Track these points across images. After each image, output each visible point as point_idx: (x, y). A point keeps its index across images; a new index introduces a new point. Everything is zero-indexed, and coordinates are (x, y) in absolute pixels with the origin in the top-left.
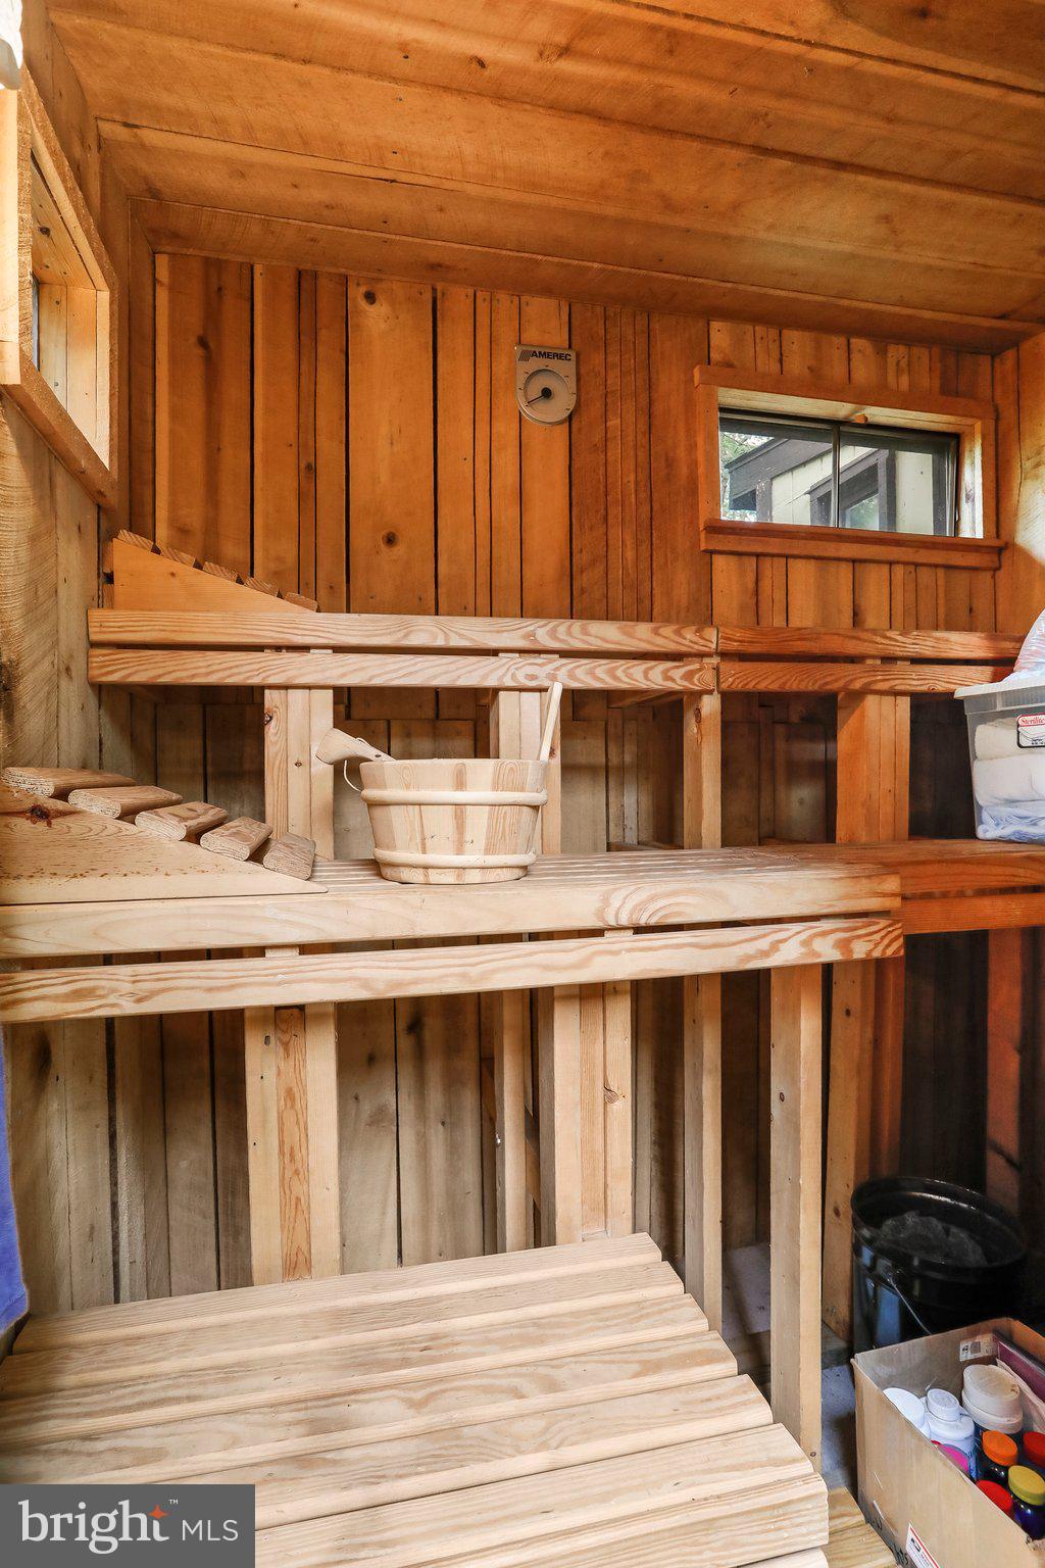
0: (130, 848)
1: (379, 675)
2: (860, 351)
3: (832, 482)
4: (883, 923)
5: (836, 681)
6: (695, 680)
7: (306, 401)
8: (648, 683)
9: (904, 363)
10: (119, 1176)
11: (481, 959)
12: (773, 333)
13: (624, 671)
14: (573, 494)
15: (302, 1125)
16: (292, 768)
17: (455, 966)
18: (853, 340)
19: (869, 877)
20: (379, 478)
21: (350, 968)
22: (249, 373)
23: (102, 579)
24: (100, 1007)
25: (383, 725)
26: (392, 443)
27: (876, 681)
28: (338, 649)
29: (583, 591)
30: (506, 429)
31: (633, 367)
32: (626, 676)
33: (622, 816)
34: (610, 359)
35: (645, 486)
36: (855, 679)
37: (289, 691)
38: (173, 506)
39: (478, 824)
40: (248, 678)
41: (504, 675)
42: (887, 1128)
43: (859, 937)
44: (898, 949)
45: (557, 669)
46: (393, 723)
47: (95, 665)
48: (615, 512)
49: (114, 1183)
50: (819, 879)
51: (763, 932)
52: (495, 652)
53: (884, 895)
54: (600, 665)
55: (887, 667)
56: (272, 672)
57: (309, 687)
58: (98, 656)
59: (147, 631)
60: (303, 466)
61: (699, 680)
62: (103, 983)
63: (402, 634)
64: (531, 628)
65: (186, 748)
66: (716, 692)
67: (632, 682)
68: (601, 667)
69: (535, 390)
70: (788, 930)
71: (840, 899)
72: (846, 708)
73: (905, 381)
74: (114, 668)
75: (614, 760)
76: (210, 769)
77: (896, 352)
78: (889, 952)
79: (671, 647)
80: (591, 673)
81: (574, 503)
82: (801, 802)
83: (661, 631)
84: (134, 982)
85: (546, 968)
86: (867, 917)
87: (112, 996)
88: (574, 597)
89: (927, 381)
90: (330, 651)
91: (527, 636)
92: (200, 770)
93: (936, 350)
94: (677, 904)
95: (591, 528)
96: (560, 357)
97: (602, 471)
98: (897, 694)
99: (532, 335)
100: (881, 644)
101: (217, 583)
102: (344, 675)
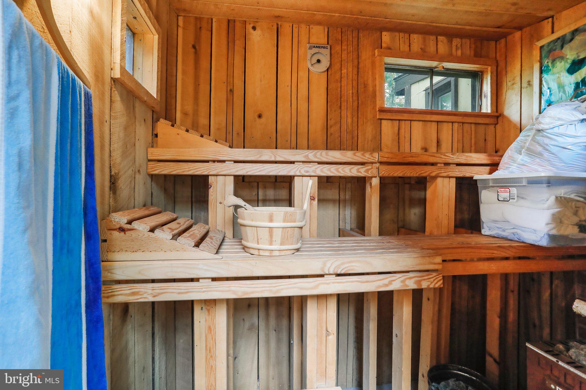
0: (152, 242)
1: (250, 171)
2: (441, 41)
3: (430, 88)
4: (434, 274)
5: (425, 172)
6: (369, 173)
7: (230, 66)
8: (352, 174)
9: (459, 45)
10: (155, 348)
11: (277, 285)
12: (407, 35)
13: (342, 169)
14: (328, 98)
15: (214, 340)
16: (218, 204)
17: (267, 287)
18: (439, 37)
19: (429, 257)
20: (256, 94)
21: (229, 287)
22: (210, 57)
23: (154, 136)
24: (141, 298)
25: (256, 184)
26: (261, 81)
27: (441, 173)
28: (236, 162)
29: (331, 134)
30: (303, 75)
31: (352, 50)
32: (343, 171)
33: (345, 219)
34: (343, 47)
35: (356, 95)
36: (433, 172)
37: (218, 176)
38: (182, 105)
39: (278, 235)
40: (203, 172)
41: (297, 170)
42: (443, 345)
43: (424, 280)
44: (441, 285)
45: (316, 168)
46: (260, 183)
47: (150, 168)
48: (344, 104)
49: (153, 350)
50: (409, 257)
51: (386, 277)
52: (293, 162)
53: (435, 264)
54: (333, 167)
55: (446, 167)
56: (211, 170)
57: (225, 175)
58: (150, 165)
59: (168, 156)
60: (228, 90)
61: (371, 173)
62: (141, 290)
63: (259, 156)
64: (307, 153)
65: (185, 192)
66: (378, 177)
67: (346, 173)
68: (333, 168)
69: (314, 60)
70: (396, 276)
71: (417, 265)
72: (430, 182)
73: (459, 53)
74: (157, 169)
75: (342, 197)
76: (193, 200)
77: (456, 41)
78: (437, 286)
79: (360, 160)
80: (329, 170)
81: (328, 101)
82: (415, 214)
83: (356, 154)
84: (153, 290)
85: (302, 289)
86: (428, 272)
87: (145, 295)
88: (328, 137)
89: (468, 52)
90: (233, 162)
91: (305, 157)
92: (190, 199)
93: (472, 40)
94: (352, 266)
95: (335, 111)
96: (324, 48)
97: (339, 89)
98: (450, 177)
99: (314, 40)
100: (444, 158)
101: (193, 137)
102: (237, 171)
